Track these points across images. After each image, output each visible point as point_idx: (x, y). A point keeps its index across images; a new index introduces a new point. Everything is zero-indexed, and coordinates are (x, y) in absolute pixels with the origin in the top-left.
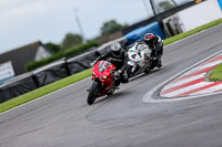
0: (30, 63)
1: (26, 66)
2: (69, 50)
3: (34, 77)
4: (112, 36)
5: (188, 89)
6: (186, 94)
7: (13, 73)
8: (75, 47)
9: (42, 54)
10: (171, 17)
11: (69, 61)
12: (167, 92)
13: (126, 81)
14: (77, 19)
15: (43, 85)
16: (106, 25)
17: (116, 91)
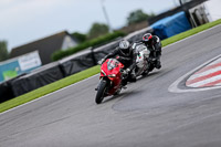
0: (57, 53)
1: (53, 55)
2: (95, 40)
3: (60, 67)
4: (138, 26)
5: (214, 79)
6: (212, 84)
7: (39, 63)
8: (102, 37)
9: (69, 44)
10: (198, 7)
11: (95, 50)
12: (193, 82)
13: (134, 80)
14: (104, 9)
15: (69, 75)
16: (132, 15)
17: (122, 91)
